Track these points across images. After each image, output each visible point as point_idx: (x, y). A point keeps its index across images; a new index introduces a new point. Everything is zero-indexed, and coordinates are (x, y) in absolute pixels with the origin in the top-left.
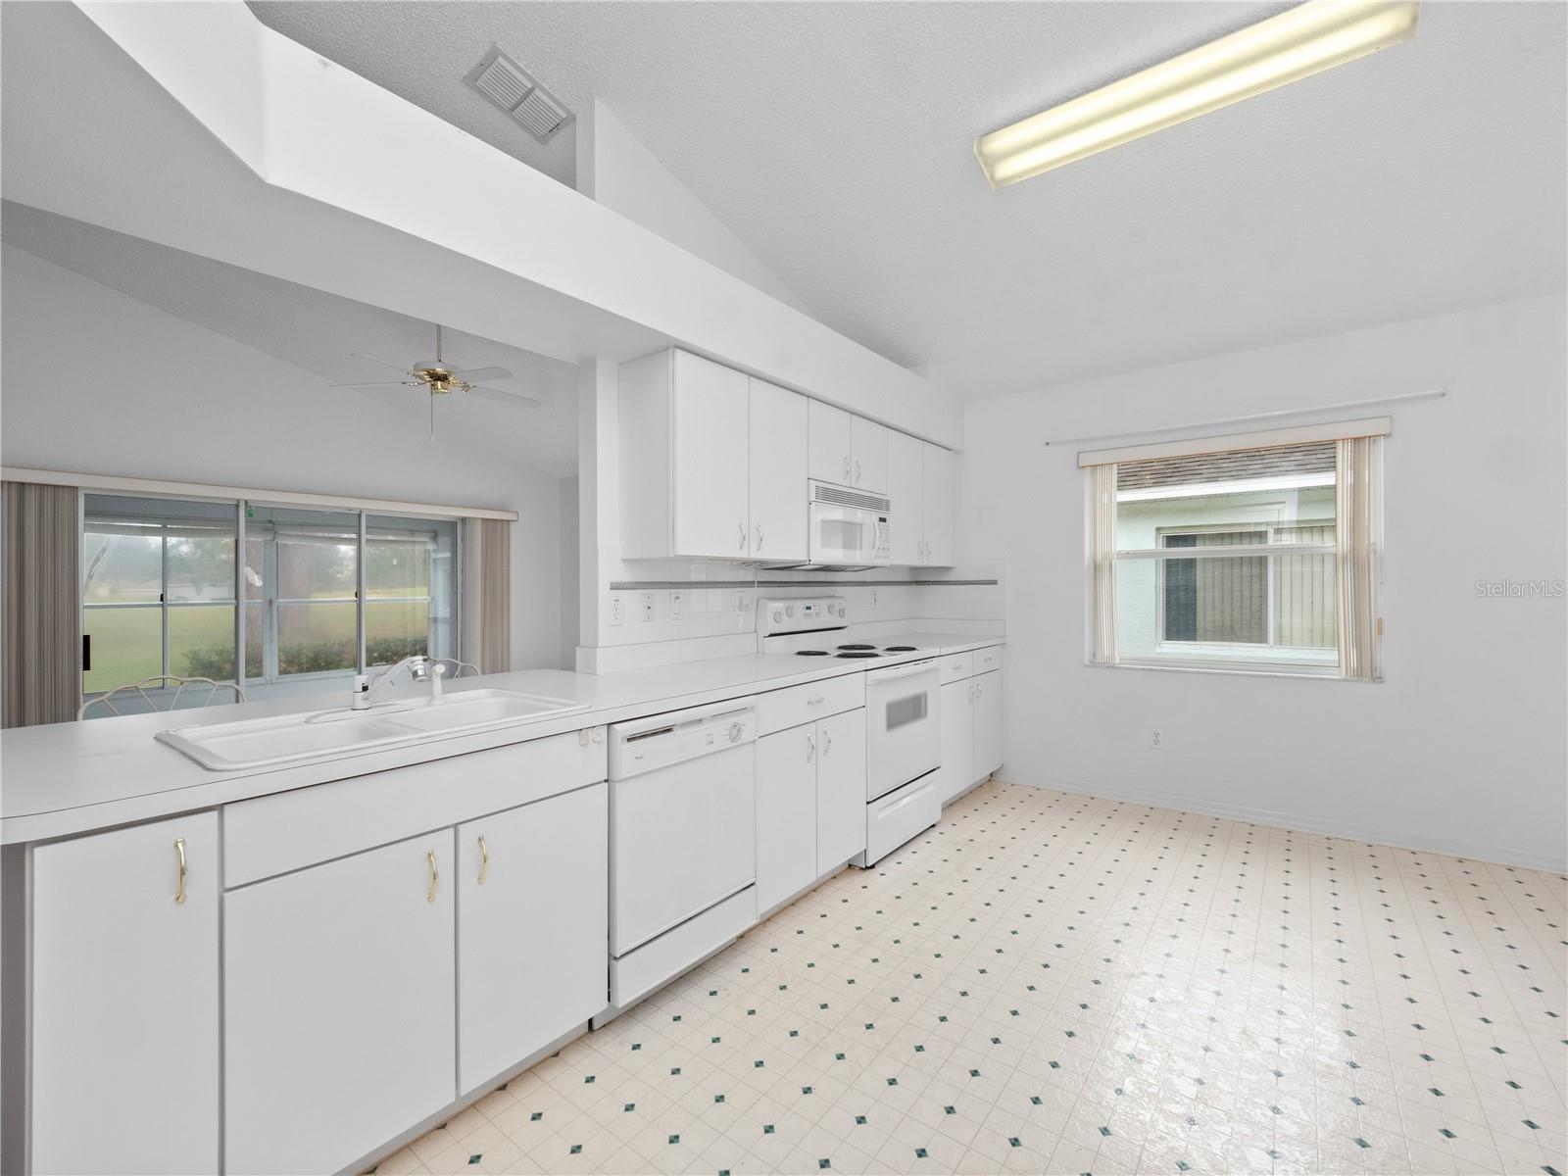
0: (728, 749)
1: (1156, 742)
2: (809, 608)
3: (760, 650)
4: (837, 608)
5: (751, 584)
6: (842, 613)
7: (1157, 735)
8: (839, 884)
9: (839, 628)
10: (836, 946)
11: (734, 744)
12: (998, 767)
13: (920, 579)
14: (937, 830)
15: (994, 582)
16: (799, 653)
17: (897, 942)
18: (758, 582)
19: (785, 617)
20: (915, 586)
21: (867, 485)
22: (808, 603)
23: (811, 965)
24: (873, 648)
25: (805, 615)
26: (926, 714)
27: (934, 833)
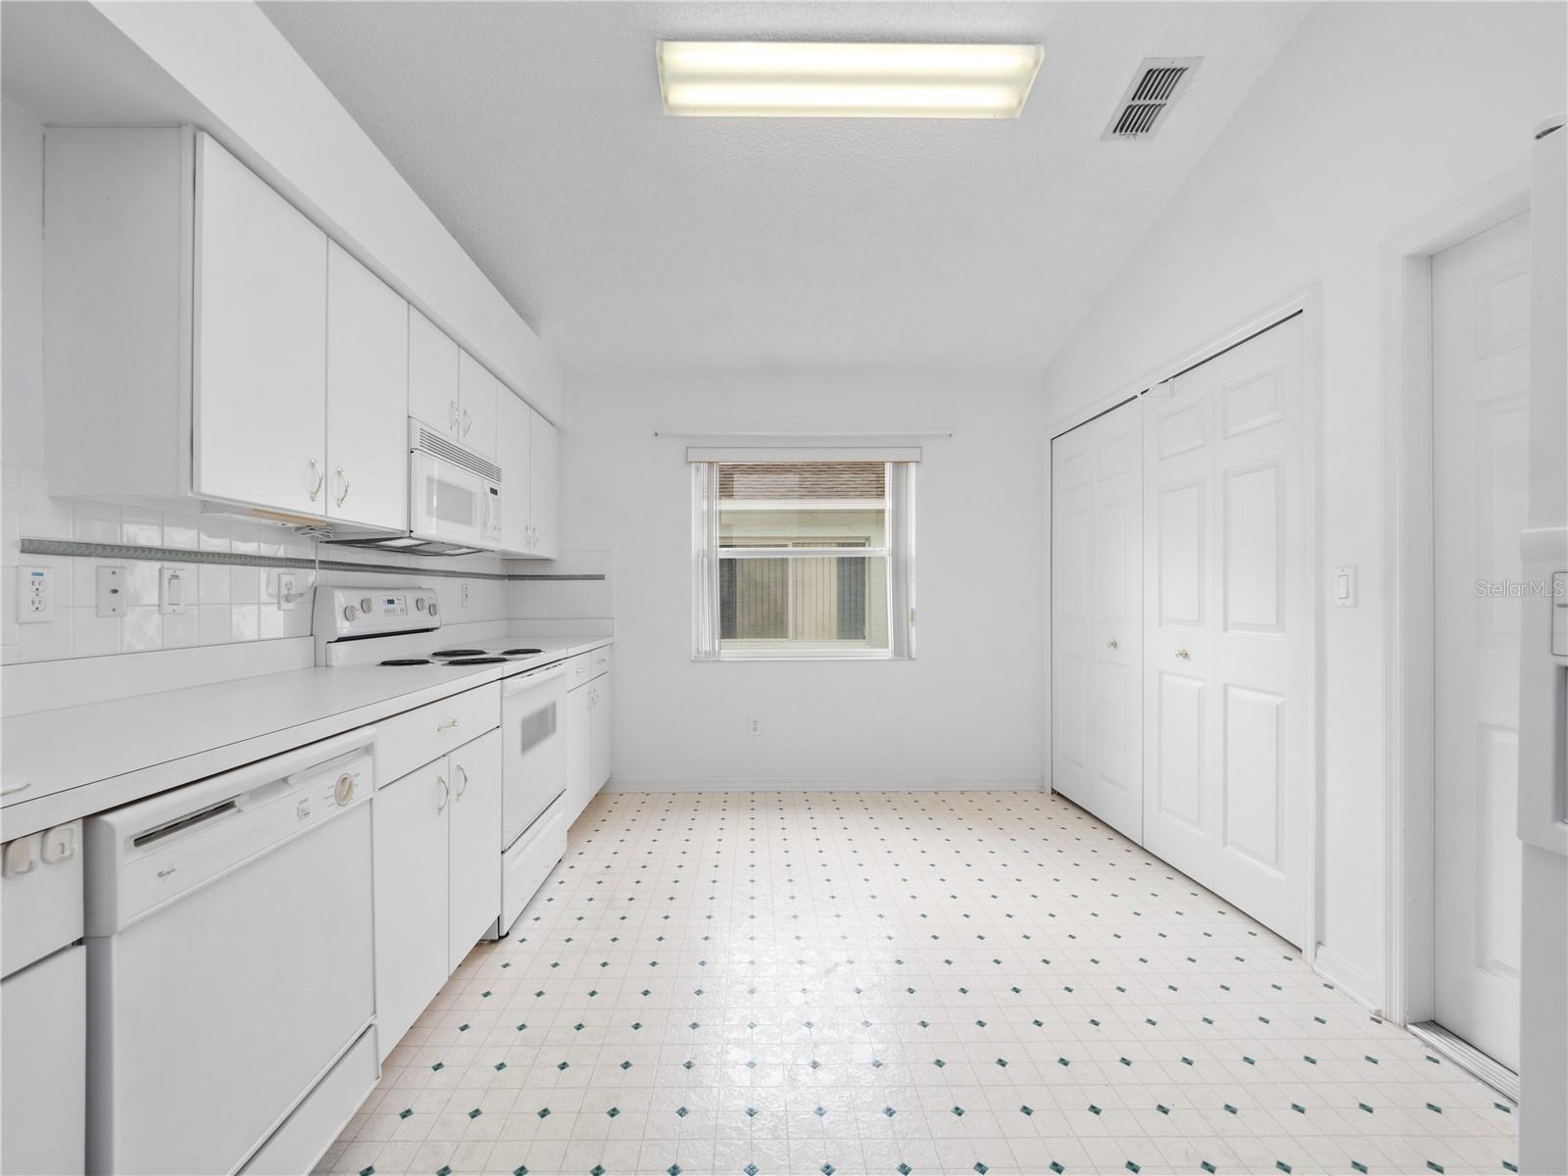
0: (334, 820)
1: (755, 729)
2: (391, 602)
3: (321, 661)
4: (427, 604)
5: (308, 563)
6: (433, 610)
7: (755, 722)
8: (470, 972)
9: (427, 630)
10: (501, 1067)
11: (342, 810)
12: (608, 776)
13: (517, 571)
14: (565, 865)
15: (601, 577)
16: (384, 664)
17: (579, 1027)
18: (321, 562)
19: (359, 613)
20: (506, 581)
21: (476, 444)
22: (391, 595)
23: (475, 1114)
24: (483, 653)
25: (388, 611)
26: (554, 728)
27: (564, 869)
